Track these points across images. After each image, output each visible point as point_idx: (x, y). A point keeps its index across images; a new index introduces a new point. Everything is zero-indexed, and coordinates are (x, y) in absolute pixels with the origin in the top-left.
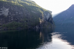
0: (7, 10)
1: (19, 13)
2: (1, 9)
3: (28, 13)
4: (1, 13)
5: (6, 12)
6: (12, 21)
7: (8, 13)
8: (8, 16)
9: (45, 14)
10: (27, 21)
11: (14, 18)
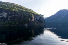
0: (6, 14)
1: (15, 16)
2: (2, 13)
3: (22, 15)
4: (2, 16)
5: (5, 15)
6: (8, 20)
7: (7, 16)
8: (6, 18)
9: (36, 16)
10: (19, 21)
11: (10, 19)
